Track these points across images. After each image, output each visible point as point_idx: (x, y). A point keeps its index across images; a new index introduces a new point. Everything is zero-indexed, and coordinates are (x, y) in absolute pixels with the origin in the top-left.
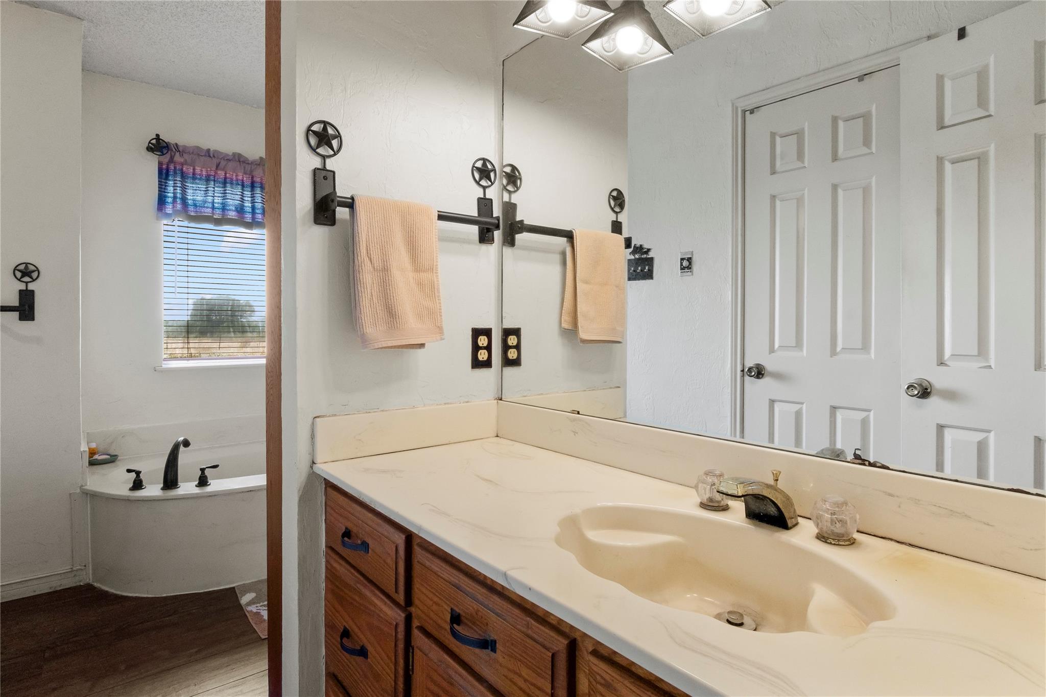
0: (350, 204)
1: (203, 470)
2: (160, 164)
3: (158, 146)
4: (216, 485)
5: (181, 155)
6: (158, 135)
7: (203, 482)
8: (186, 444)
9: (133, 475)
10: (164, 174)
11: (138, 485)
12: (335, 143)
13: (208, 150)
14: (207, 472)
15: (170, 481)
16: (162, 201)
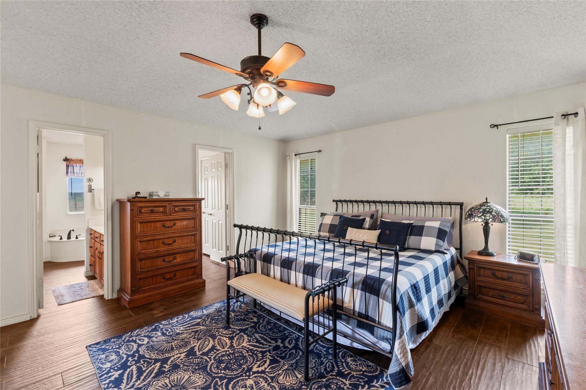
0: (93, 190)
1: (77, 236)
2: (67, 164)
3: (66, 160)
4: (79, 239)
5: (73, 161)
6: (66, 157)
7: (77, 238)
8: (73, 230)
9: (60, 237)
10: (67, 166)
11: (61, 239)
12: (92, 181)
13: (80, 160)
14: (78, 236)
15: (69, 237)
16: (67, 173)
